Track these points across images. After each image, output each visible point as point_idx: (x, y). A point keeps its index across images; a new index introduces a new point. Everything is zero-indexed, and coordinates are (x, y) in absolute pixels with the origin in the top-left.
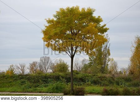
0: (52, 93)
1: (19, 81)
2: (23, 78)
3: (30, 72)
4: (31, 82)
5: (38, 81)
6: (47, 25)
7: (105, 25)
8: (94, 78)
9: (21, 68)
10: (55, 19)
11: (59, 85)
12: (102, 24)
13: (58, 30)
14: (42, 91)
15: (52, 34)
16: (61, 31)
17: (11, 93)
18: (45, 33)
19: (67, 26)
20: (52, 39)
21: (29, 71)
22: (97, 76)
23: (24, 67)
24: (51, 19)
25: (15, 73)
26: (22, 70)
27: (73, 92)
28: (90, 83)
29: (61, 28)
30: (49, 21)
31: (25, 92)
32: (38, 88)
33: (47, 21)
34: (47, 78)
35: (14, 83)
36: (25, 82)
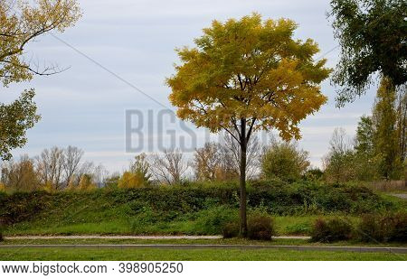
0: (205, 235)
1: (127, 206)
2: (138, 197)
3: (197, 175)
4: (157, 208)
5: (178, 205)
6: (182, 64)
7: (324, 62)
8: (334, 194)
9: (167, 162)
10: (200, 50)
11: (223, 215)
12: (316, 59)
13: (203, 79)
14: (181, 230)
15: (190, 88)
16: (210, 82)
17: (103, 237)
18: (175, 84)
19: (226, 67)
20: (192, 98)
21: (193, 174)
22: (343, 186)
23: (177, 161)
24: (190, 50)
25: (150, 179)
26: (171, 170)
27: (246, 229)
28: (314, 206)
29: (212, 72)
30: (187, 55)
31: (137, 235)
32: (173, 224)
33: (180, 54)
34: (204, 197)
35: (114, 210)
36: (141, 207)
